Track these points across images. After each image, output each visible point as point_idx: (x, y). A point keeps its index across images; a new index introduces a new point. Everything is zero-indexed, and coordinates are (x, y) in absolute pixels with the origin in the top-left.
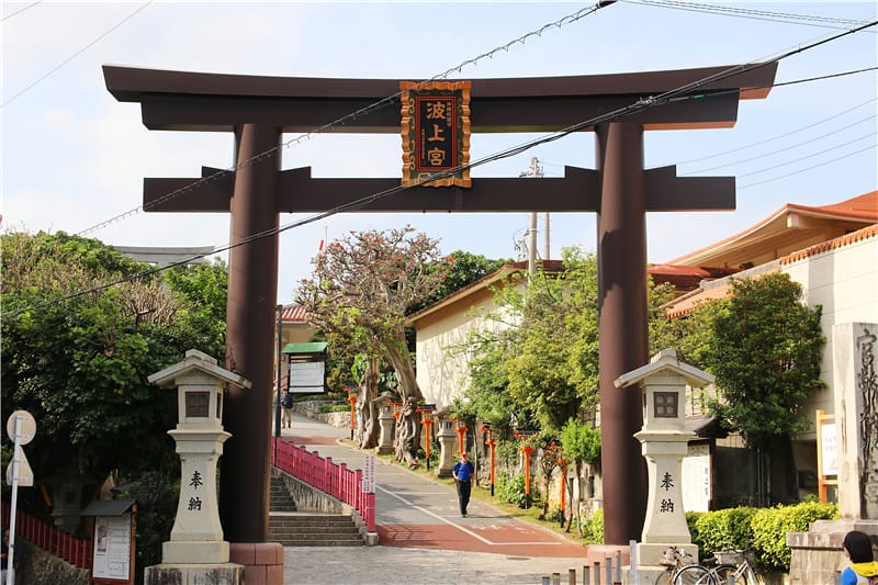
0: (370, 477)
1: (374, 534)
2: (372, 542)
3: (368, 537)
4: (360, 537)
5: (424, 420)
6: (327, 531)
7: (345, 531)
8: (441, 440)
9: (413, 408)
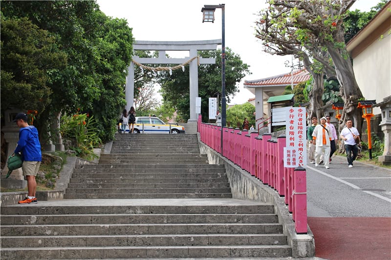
0: (296, 142)
1: (308, 237)
2: (303, 250)
3: (296, 242)
4: (284, 241)
5: (365, 115)
6: (232, 230)
7: (262, 230)
8: (384, 128)
9: (354, 105)
